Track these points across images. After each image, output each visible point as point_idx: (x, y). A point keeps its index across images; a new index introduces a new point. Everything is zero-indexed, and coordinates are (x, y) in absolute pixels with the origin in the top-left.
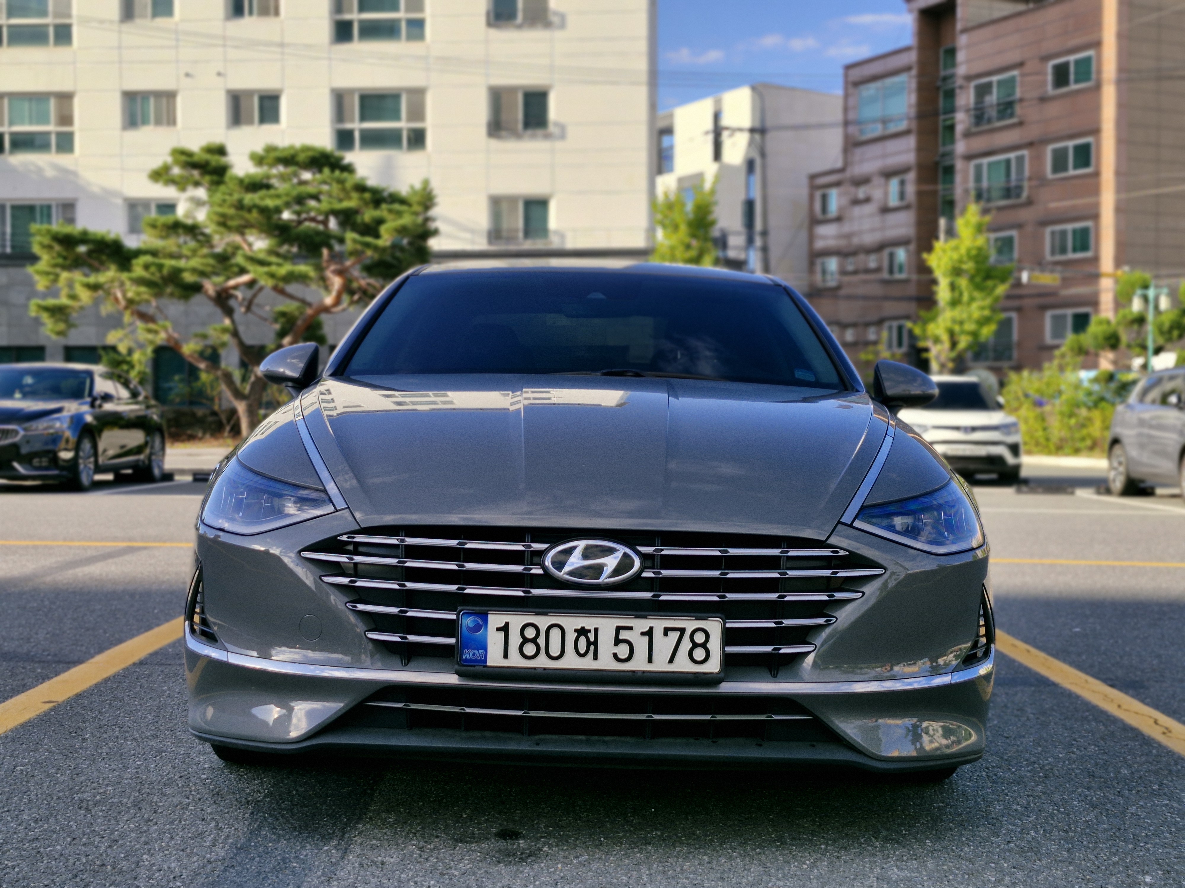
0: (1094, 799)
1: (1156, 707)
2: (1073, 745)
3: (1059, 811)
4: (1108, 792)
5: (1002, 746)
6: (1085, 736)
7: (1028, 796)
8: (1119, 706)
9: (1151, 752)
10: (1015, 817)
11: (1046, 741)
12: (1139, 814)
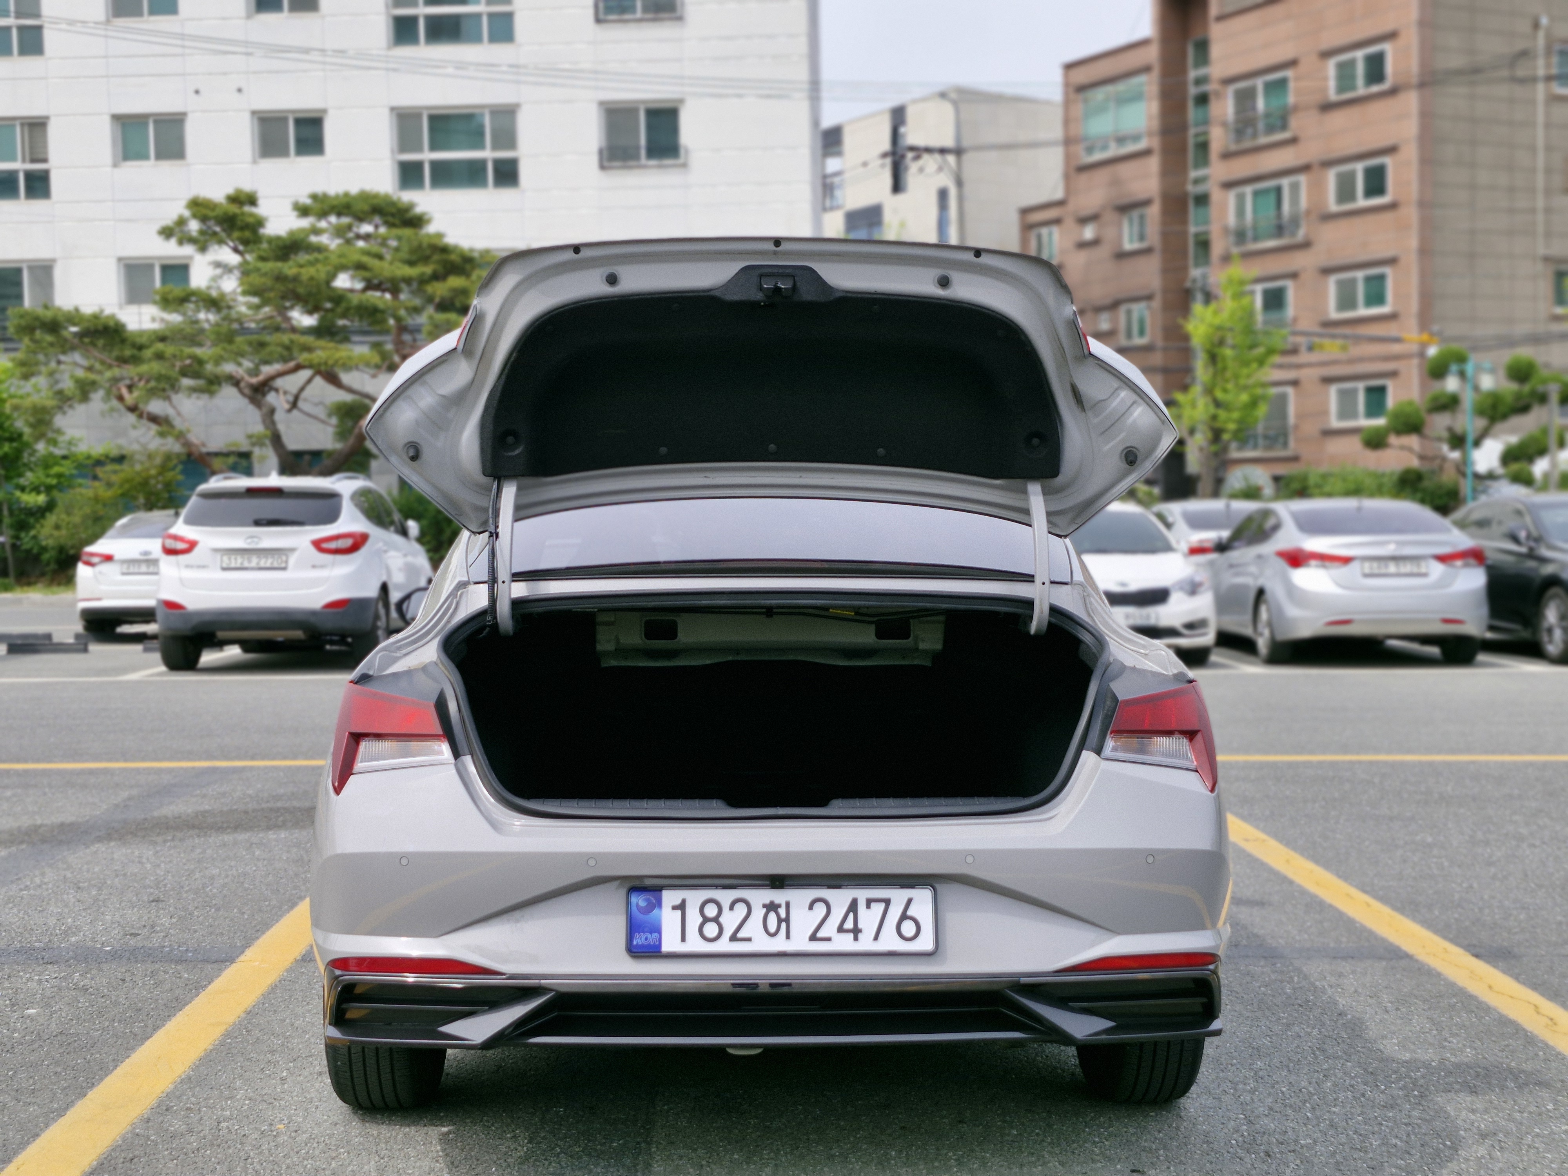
0: (1482, 1126)
1: (1535, 987)
2: (1444, 1047)
3: (1444, 1145)
4: (1497, 1115)
5: (1363, 1053)
6: (1457, 1035)
7: (1406, 1125)
8: (1490, 987)
9: (1537, 1055)
10: (1396, 1156)
11: (1414, 1044)
12: (1537, 1145)
